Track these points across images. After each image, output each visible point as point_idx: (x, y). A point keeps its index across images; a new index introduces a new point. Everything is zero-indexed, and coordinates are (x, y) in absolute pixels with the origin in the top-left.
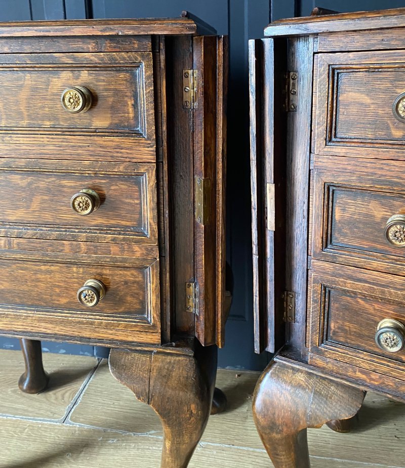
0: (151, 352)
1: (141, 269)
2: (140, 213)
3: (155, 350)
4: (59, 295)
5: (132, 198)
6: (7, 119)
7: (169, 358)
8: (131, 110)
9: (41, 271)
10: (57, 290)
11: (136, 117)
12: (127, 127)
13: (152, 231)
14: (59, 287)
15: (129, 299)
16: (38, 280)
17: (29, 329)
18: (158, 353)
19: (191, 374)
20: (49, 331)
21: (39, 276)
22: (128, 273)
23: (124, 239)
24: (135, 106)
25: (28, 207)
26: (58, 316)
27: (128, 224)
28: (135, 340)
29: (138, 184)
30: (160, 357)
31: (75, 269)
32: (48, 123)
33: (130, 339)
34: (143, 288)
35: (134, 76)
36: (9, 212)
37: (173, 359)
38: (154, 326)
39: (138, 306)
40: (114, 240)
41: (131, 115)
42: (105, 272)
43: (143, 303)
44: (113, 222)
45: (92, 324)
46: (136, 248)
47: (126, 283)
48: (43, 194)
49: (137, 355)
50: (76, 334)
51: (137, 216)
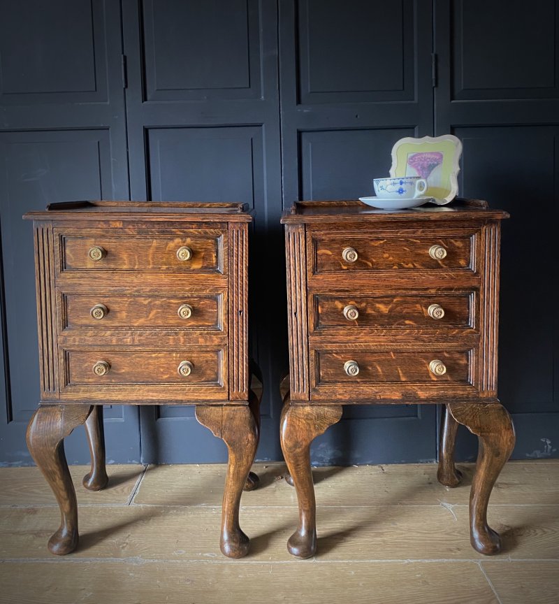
0: (222, 405)
1: (217, 352)
2: (217, 318)
3: (225, 403)
4: (162, 373)
5: (212, 308)
6: (139, 264)
7: (233, 408)
8: (214, 259)
9: (151, 357)
10: (162, 370)
11: (217, 263)
12: (212, 268)
13: (225, 327)
14: (163, 367)
15: (209, 372)
16: (149, 364)
17: (140, 398)
18: (227, 405)
19: (248, 415)
20: (154, 398)
21: (150, 361)
22: (209, 355)
23: (207, 333)
24: (217, 257)
25: (148, 317)
26: (161, 387)
27: (210, 324)
28: (212, 398)
29: (216, 300)
30: (228, 408)
31: (174, 355)
32: (165, 267)
33: (208, 398)
34: (217, 363)
35: (217, 241)
36: (135, 320)
37: (236, 408)
38: (224, 388)
39: (213, 376)
40: (201, 334)
41: (214, 262)
42: (193, 355)
43: (217, 374)
44: (201, 324)
45: (184, 390)
46: (214, 338)
47: (207, 361)
48: (158, 308)
49: (213, 408)
50: (173, 398)
51: (215, 319)
